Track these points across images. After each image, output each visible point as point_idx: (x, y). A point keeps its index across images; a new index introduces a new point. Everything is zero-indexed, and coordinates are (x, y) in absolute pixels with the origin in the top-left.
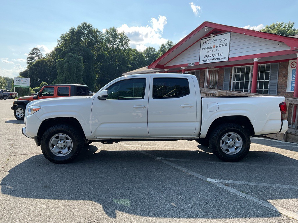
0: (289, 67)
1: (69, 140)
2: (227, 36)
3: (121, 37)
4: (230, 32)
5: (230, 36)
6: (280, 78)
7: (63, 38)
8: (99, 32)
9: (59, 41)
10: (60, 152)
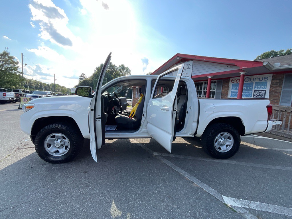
0: (230, 83)
1: (66, 139)
2: (191, 63)
3: (127, 69)
4: (193, 60)
5: (193, 63)
6: (223, 89)
7: (97, 69)
8: (116, 66)
9: (95, 70)
10: (57, 152)
